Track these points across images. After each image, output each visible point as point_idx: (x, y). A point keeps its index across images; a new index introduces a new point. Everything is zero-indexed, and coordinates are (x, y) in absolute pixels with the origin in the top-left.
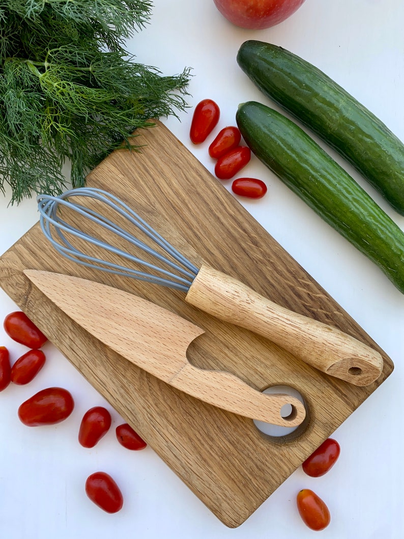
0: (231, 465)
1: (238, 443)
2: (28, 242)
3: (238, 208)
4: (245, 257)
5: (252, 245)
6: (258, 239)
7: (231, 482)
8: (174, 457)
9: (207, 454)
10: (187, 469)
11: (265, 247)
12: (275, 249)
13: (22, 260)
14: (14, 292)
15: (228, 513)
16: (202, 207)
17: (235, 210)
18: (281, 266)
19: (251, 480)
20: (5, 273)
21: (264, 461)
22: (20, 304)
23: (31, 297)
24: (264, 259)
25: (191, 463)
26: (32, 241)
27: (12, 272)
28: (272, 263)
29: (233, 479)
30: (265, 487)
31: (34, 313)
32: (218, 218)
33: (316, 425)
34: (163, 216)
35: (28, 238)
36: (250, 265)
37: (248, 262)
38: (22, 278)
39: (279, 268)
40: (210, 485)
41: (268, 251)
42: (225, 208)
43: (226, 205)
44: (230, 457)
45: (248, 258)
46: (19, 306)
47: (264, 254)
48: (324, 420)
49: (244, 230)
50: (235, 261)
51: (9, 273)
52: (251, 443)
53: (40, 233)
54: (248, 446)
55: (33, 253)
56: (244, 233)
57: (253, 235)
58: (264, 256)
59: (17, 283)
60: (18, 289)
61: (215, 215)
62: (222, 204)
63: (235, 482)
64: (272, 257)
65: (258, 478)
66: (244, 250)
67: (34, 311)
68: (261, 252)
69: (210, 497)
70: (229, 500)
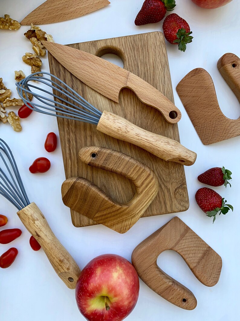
0: (144, 58)
1: (135, 64)
2: (164, 209)
3: (66, 161)
4: (78, 138)
5: (71, 141)
6: (67, 142)
7: (149, 51)
8: (165, 78)
9: (151, 69)
10: (164, 69)
11: (66, 137)
12: (62, 132)
13: (172, 204)
14: (184, 193)
15: (159, 39)
16: (81, 172)
17: (68, 161)
18: (65, 123)
19: (141, 46)
20: (182, 203)
21: (130, 50)
22: (185, 186)
23: (178, 185)
24: (70, 131)
25: (160, 70)
26: (162, 209)
27: (180, 201)
28: (68, 128)
29: (148, 51)
30: (137, 39)
31: (182, 177)
32: (77, 163)
33: (98, 49)
34: (100, 181)
35: (163, 211)
36: (78, 133)
37: (78, 136)
38: (176, 196)
39: (67, 124)
40: (159, 56)
41: (66, 134)
42: (71, 165)
43: (70, 166)
44: (143, 61)
45: (77, 137)
46: (186, 185)
47: (69, 134)
48: (93, 48)
49: (70, 150)
50: (83, 139)
51: (181, 202)
52: (130, 61)
53: (156, 210)
54: (132, 60)
55: (165, 203)
56: (71, 149)
57: (67, 145)
58: (69, 133)
59: (181, 195)
60: (182, 192)
61: (78, 165)
62: (71, 167)
63: (148, 50)
64: (66, 130)
65: (137, 45)
66: (76, 142)
67: (181, 178)
68: (69, 135)
69: (162, 51)
70: (155, 45)
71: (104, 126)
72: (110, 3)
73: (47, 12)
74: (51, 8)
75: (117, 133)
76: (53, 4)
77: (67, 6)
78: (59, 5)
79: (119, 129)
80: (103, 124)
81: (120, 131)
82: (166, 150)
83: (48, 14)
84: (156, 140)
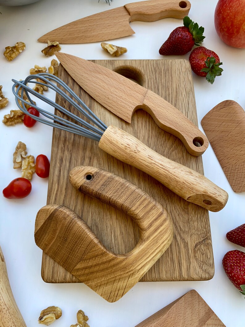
0: (167, 82)
1: (155, 87)
2: (177, 273)
3: (51, 185)
4: (73, 158)
5: (64, 161)
6: (58, 161)
7: (173, 76)
8: (190, 105)
9: (173, 93)
10: (188, 95)
11: (59, 154)
12: (55, 149)
13: (190, 265)
14: (208, 252)
15: (185, 66)
16: (67, 202)
17: (54, 185)
18: (62, 139)
19: (163, 70)
20: (205, 267)
21: (151, 72)
22: (210, 241)
23: (200, 239)
24: (66, 149)
25: (184, 96)
26: (175, 272)
27: (201, 264)
28: (64, 145)
29: (171, 76)
30: (160, 63)
31: (206, 229)
32: (66, 189)
33: (116, 67)
34: (92, 217)
35: (175, 275)
36: (75, 153)
37: (74, 155)
38: (197, 255)
39: (63, 139)
40: (183, 82)
41: (60, 151)
42: (57, 191)
43: (55, 192)
44: (164, 85)
45: (72, 156)
46: (211, 241)
47: (63, 152)
48: (110, 66)
49: (60, 171)
50: (79, 161)
51: (203, 265)
52: (150, 83)
53: (166, 272)
54: (152, 82)
55: (180, 264)
56: (62, 170)
57: (58, 165)
58: (64, 151)
59: (203, 254)
60: (205, 250)
61: (66, 192)
62: (57, 194)
63: (171, 74)
64: (61, 147)
65: (160, 68)
66: (70, 162)
67: (205, 230)
68: (63, 154)
69: (187, 77)
70: (180, 70)
71: (108, 140)
72: (134, 33)
73: (68, 33)
74: (73, 30)
75: (124, 151)
76: (75, 27)
77: (90, 30)
78: (82, 28)
79: (128, 146)
80: (108, 138)
81: (128, 148)
82: (188, 182)
83: (68, 34)
84: (174, 167)
